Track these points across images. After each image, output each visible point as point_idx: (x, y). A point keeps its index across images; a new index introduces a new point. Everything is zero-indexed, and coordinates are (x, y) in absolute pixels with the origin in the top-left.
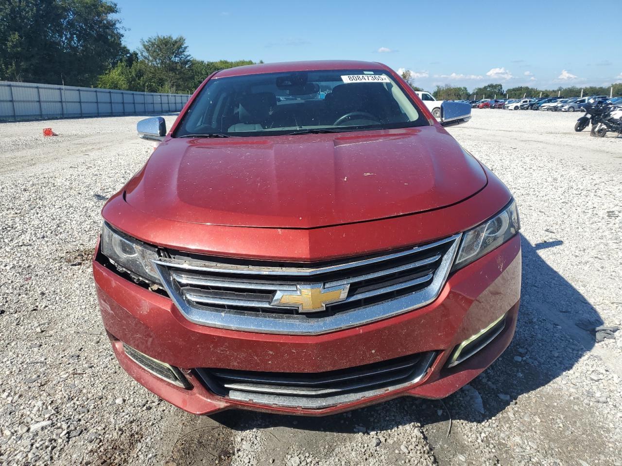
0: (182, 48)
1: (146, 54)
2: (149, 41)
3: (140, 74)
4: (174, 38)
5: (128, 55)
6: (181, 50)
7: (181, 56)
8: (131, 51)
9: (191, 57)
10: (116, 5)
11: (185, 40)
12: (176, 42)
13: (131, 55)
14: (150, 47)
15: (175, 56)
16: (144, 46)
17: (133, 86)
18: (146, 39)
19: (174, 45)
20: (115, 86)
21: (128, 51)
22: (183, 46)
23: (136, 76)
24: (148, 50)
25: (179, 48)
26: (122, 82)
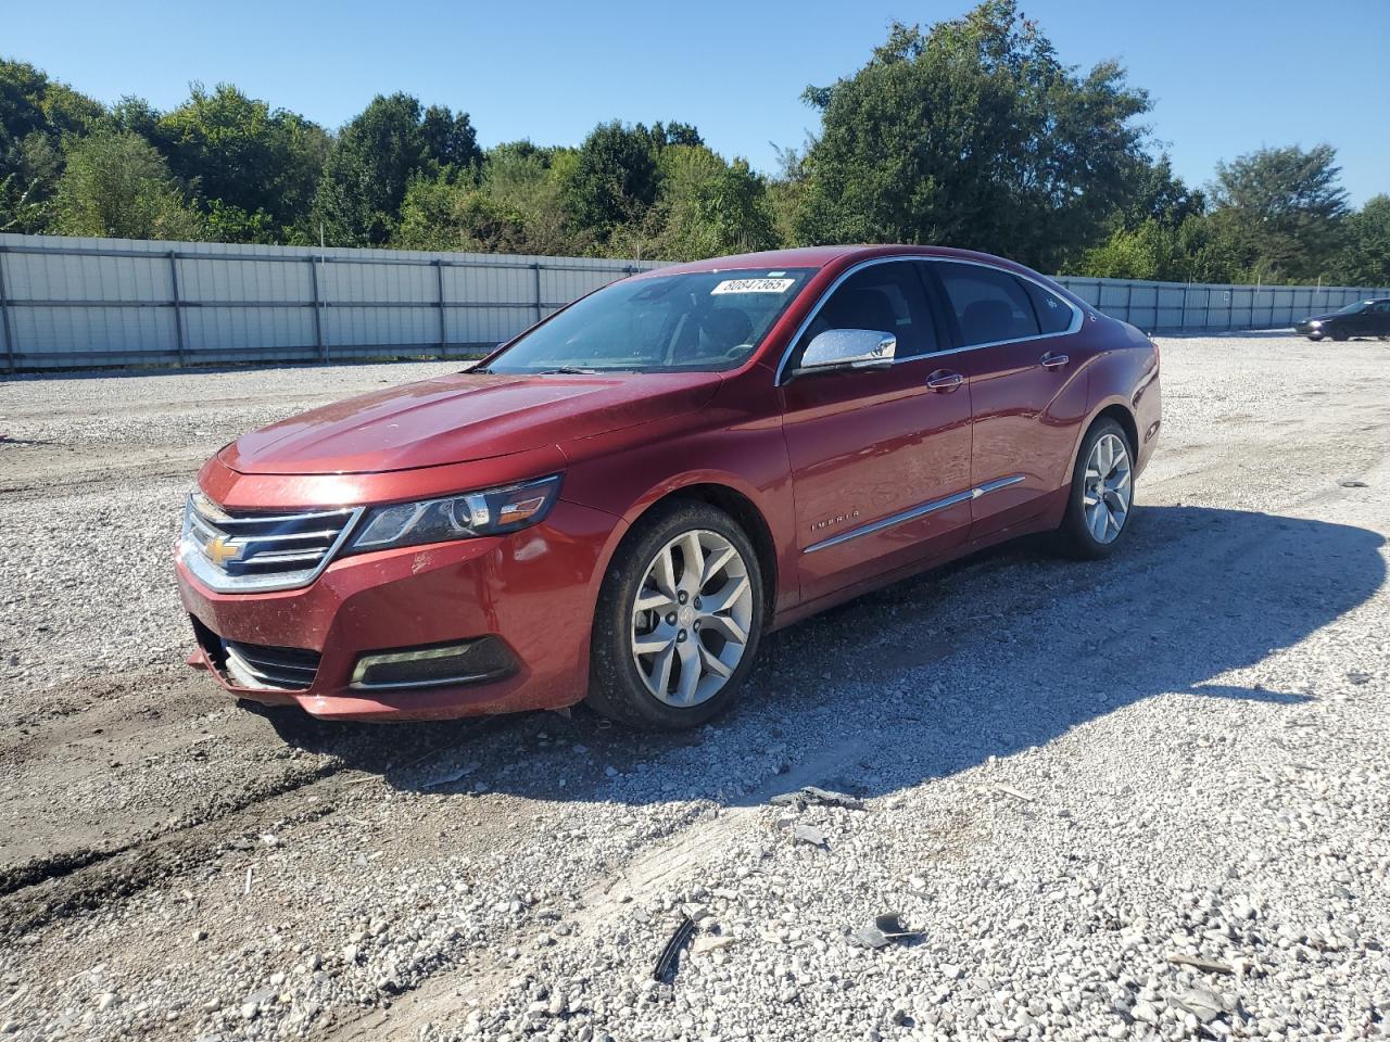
0: (1322, 173)
1: (1224, 195)
2: (1238, 164)
3: (1197, 242)
4: (1306, 150)
5: (1182, 200)
6: (1319, 178)
7: (1313, 194)
8: (1190, 191)
9: (1343, 193)
10: (1145, 95)
11: (1334, 153)
12: (1308, 160)
13: (1189, 200)
14: (1236, 178)
15: (1301, 195)
16: (1224, 177)
17: (1169, 270)
18: (1230, 159)
19: (1300, 168)
20: (1124, 271)
21: (1183, 192)
22: (1326, 169)
23: (1188, 247)
24: (1230, 185)
25: (1313, 175)
26: (1143, 262)
